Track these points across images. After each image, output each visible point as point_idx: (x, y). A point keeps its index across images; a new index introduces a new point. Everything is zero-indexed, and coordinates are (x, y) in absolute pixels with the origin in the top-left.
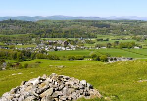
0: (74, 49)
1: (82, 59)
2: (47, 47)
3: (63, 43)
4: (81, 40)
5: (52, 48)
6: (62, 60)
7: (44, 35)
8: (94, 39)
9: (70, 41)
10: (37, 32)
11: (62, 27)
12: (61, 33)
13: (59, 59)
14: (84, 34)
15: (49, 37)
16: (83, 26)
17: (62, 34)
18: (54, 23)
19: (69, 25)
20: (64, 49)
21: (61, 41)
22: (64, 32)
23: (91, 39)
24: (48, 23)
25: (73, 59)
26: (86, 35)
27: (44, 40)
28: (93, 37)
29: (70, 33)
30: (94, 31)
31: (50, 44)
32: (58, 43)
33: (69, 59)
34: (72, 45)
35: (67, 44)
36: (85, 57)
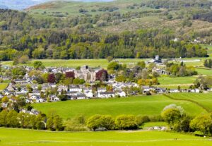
0: (123, 94)
1: (135, 128)
2: (40, 89)
3: (93, 75)
4: (152, 66)
5: (54, 92)
6: (70, 130)
7: (41, 49)
8: (197, 60)
9: (117, 68)
10: (22, 40)
11: (104, 25)
12: (94, 43)
13: (62, 129)
14: (168, 44)
15: (57, 57)
16: (170, 18)
17: (97, 47)
18: (82, 11)
19: (127, 17)
20: (90, 95)
21: (85, 68)
22: (102, 41)
23: (186, 61)
24: (63, 11)
25: (108, 128)
26: (172, 49)
27: (38, 66)
28: (196, 56)
29: (122, 42)
30: (203, 35)
31: (52, 79)
32: (77, 75)
33: (95, 128)
34: (119, 80)
35: (107, 77)
36: (147, 120)
